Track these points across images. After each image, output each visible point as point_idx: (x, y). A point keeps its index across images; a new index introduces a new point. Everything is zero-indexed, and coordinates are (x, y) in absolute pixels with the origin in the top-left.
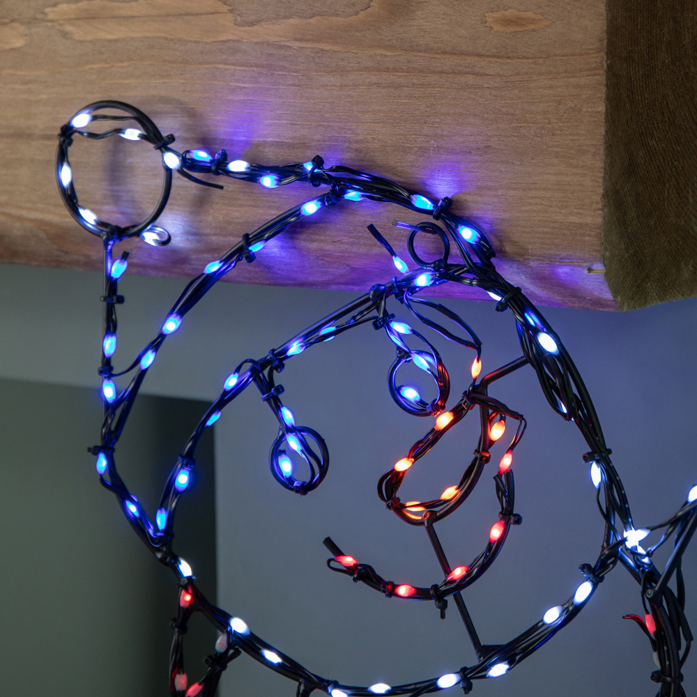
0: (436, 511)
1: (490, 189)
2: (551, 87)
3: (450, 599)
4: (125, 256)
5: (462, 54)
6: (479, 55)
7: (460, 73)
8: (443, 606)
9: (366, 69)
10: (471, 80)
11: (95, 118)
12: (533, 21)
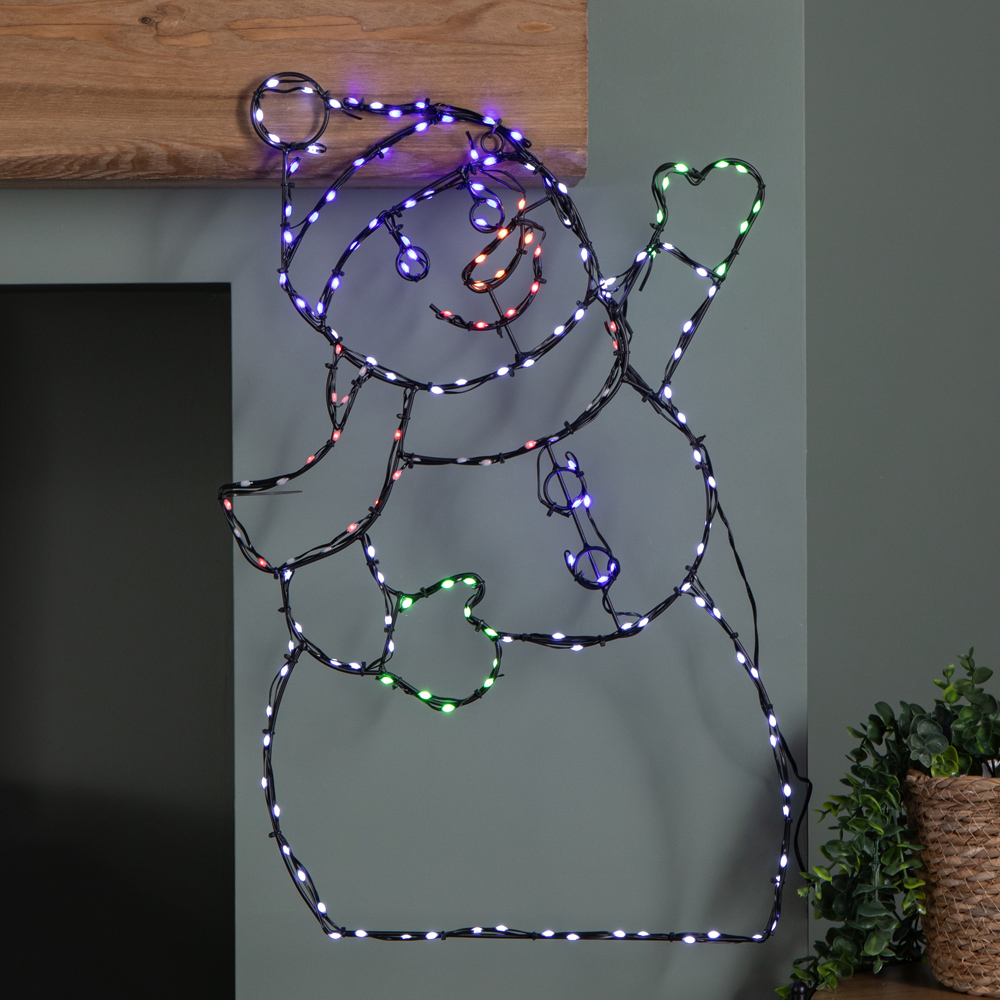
0: (492, 285)
1: (523, 113)
2: (557, 60)
3: (503, 328)
4: (297, 159)
5: (506, 44)
6: (516, 45)
7: (504, 54)
8: (500, 333)
9: (448, 54)
10: (511, 58)
11: (281, 82)
12: (547, 27)
